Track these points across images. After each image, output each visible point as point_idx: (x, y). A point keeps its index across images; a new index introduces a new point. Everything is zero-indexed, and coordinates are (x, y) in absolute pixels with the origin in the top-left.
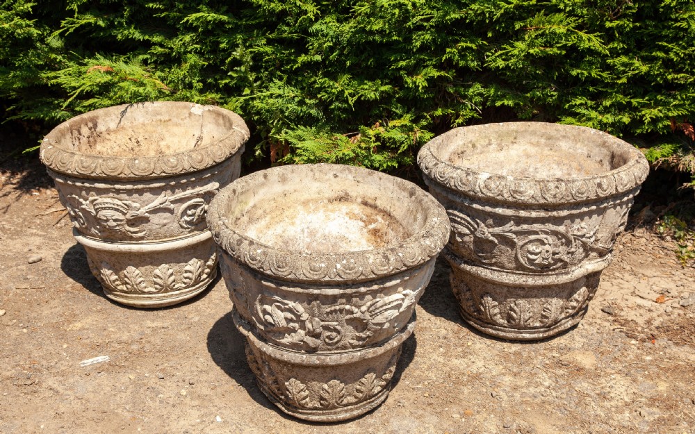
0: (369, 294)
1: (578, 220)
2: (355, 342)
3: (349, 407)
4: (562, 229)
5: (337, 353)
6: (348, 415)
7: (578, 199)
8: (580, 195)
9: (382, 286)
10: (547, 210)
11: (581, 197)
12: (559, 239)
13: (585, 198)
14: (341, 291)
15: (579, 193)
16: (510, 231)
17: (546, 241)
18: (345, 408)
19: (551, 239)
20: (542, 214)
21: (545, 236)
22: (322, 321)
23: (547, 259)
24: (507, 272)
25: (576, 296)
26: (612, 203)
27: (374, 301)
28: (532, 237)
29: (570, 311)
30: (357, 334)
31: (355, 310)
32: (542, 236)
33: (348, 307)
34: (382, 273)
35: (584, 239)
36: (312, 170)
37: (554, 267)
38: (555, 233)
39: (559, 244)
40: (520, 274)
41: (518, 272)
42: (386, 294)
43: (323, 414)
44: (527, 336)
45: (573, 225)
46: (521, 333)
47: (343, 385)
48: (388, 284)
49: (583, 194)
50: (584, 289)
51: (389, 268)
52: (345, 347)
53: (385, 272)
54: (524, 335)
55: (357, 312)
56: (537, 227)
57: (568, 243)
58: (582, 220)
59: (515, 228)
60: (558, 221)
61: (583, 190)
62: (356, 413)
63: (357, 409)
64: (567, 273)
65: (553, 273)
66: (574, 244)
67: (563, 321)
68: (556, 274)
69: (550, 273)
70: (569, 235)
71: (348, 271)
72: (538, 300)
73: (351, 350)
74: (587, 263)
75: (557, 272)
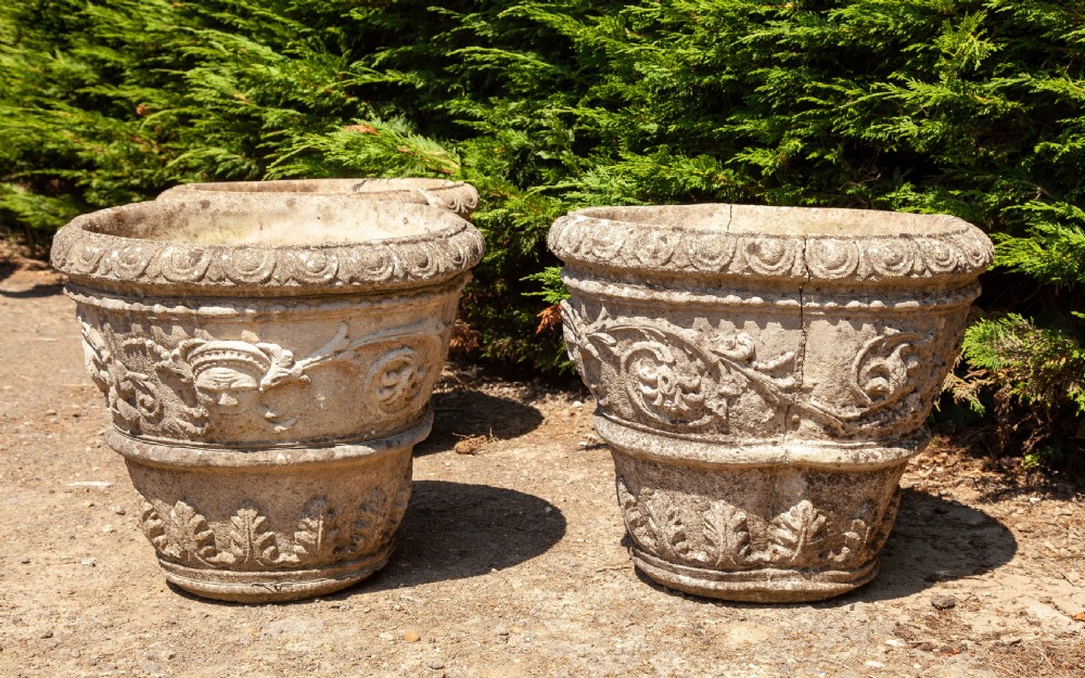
0: (178, 323)
1: (726, 324)
2: (190, 427)
3: (226, 572)
4: (688, 334)
5: (166, 443)
6: (223, 587)
7: (701, 268)
8: (706, 261)
9: (194, 311)
10: (651, 287)
11: (708, 265)
12: (691, 358)
13: (716, 269)
14: (127, 306)
15: (704, 256)
16: (603, 329)
17: (659, 357)
18: (219, 572)
19: (667, 353)
20: (641, 293)
21: (658, 345)
22: (128, 368)
23: (672, 398)
24: (628, 426)
25: (786, 516)
26: (817, 305)
27: (192, 341)
28: (637, 346)
29: (783, 551)
30: (186, 409)
31: (165, 353)
32: (653, 344)
33: (149, 343)
34: (178, 278)
35: (750, 371)
36: (376, 209)
37: (697, 422)
38: (678, 343)
39: (694, 371)
40: (644, 431)
41: (640, 426)
42: (216, 335)
43: (184, 574)
44: (686, 580)
45: (716, 331)
46: (675, 571)
47: (199, 518)
48: (205, 310)
49: (712, 258)
50: (805, 504)
51: (192, 272)
52: (173, 432)
53: (184, 278)
54: (681, 577)
55: (167, 359)
56: (639, 322)
57: (712, 371)
58: (740, 326)
59: (609, 323)
60: (681, 314)
61: (715, 251)
62: (238, 587)
63: (241, 580)
64: (732, 445)
65: (699, 437)
66: (727, 377)
67: (770, 571)
68: (708, 442)
69: (693, 436)
70: (706, 348)
71: (125, 265)
72: (689, 497)
73: (188, 442)
74: (797, 441)
75: (708, 436)
